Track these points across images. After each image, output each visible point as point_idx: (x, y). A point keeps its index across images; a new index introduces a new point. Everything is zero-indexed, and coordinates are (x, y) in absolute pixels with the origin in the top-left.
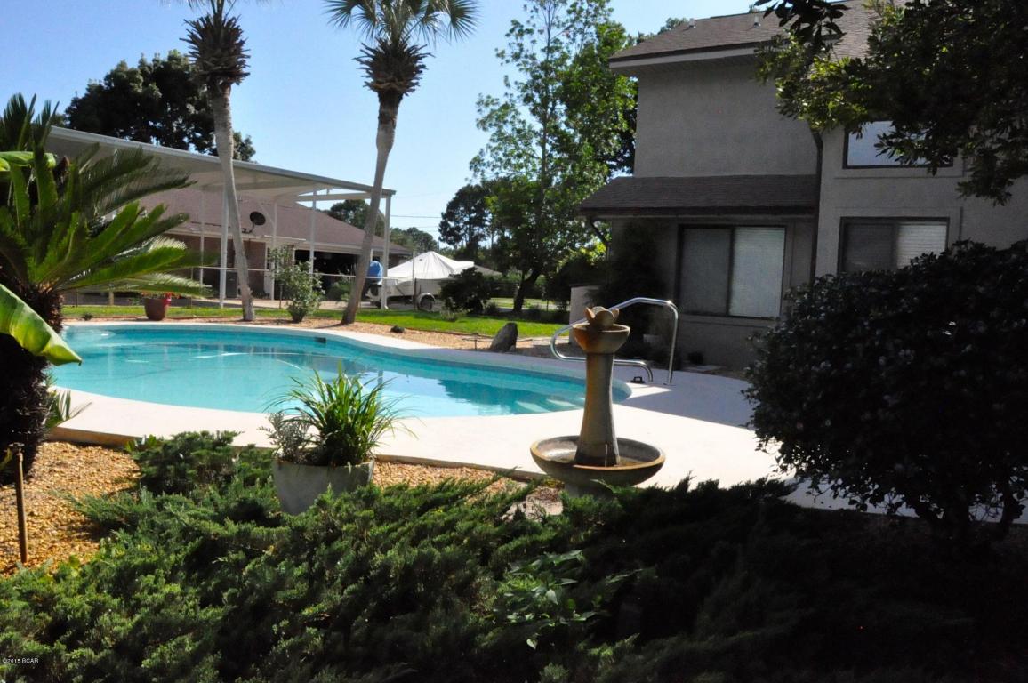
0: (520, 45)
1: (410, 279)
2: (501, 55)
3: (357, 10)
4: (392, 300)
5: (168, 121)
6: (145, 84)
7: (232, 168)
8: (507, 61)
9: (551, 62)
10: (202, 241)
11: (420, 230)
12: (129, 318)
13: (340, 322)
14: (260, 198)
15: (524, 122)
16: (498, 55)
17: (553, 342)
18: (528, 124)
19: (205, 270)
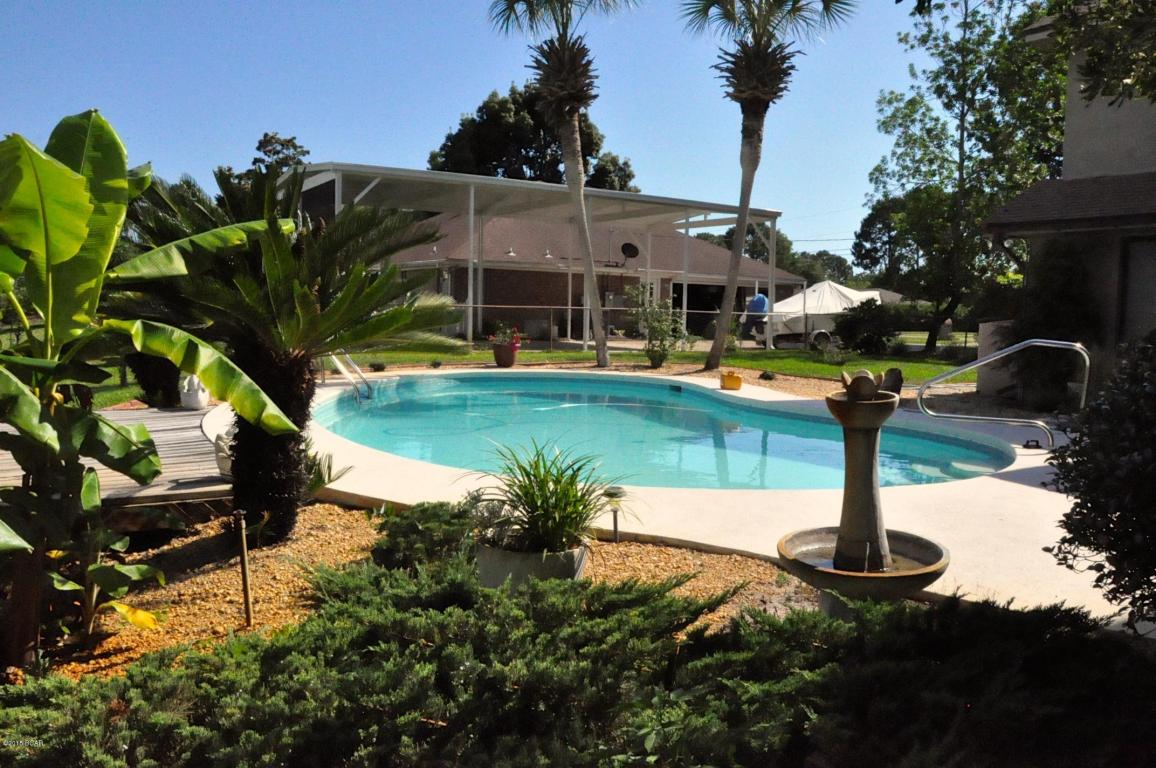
0: (929, 25)
1: (801, 313)
2: (904, 39)
3: (714, 11)
4: (778, 339)
5: (541, 150)
6: (517, 113)
7: (582, 198)
8: (912, 47)
9: (968, 41)
10: (570, 277)
11: (832, 253)
12: (479, 365)
13: (702, 366)
14: (631, 228)
15: (937, 120)
16: (900, 40)
17: (920, 395)
18: (941, 121)
19: (572, 310)
